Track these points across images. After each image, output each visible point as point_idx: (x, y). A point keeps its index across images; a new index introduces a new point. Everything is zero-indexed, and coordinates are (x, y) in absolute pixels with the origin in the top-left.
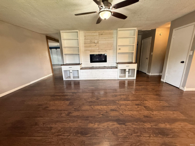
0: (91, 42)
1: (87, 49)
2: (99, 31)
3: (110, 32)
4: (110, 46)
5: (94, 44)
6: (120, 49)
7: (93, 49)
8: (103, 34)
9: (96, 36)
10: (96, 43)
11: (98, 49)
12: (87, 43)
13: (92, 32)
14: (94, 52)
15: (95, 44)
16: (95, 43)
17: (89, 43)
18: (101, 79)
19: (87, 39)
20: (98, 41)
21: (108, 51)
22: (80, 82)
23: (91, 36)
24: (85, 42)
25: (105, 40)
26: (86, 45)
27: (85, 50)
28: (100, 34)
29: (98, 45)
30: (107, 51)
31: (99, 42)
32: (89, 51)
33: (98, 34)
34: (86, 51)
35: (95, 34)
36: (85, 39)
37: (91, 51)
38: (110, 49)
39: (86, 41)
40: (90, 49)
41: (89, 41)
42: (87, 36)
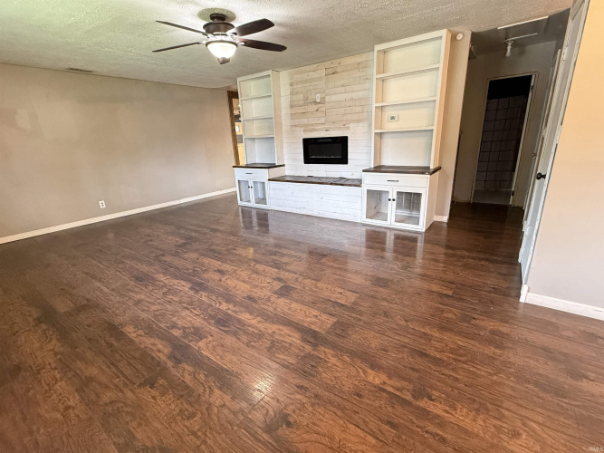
0: (306, 102)
1: (297, 122)
2: (328, 64)
3: (359, 60)
4: (359, 109)
5: (313, 108)
6: (393, 118)
7: (311, 121)
8: (339, 70)
9: (320, 79)
10: (319, 103)
11: (323, 122)
12: (296, 106)
13: (308, 68)
14: (314, 130)
15: (316, 107)
16: (316, 103)
17: (301, 103)
19: (297, 93)
20: (324, 95)
21: (351, 125)
22: (269, 214)
23: (306, 81)
24: (291, 101)
25: (342, 89)
26: (295, 111)
27: (292, 126)
28: (330, 71)
29: (323, 107)
30: (348, 128)
31: (327, 99)
32: (302, 129)
33: (324, 74)
34: (295, 129)
35: (315, 75)
36: (292, 93)
37: (307, 128)
38: (358, 121)
39: (295, 98)
40: (305, 121)
41: (301, 96)
42: (298, 83)
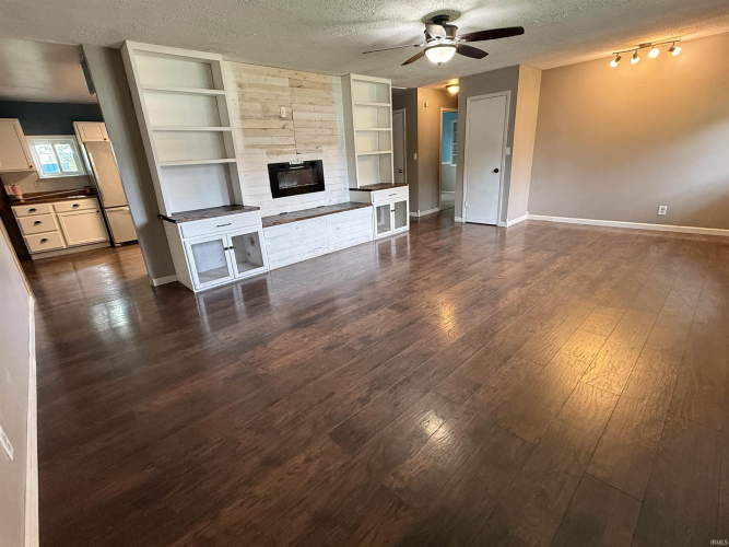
0: (266, 114)
1: (254, 140)
2: (291, 73)
3: (324, 81)
4: (328, 132)
5: (279, 124)
7: (277, 141)
8: (304, 84)
9: (283, 89)
10: (285, 119)
11: (293, 142)
12: (250, 118)
13: (265, 69)
14: (280, 153)
15: (282, 123)
16: (280, 117)
17: (259, 115)
18: (332, 250)
19: (251, 100)
20: (290, 110)
21: (324, 148)
22: (269, 279)
23: (264, 87)
24: (242, 110)
25: (311, 107)
26: (250, 124)
27: (247, 146)
28: (295, 83)
29: (290, 125)
30: (321, 151)
31: (295, 115)
32: (265, 151)
33: (287, 83)
34: (252, 150)
35: (276, 82)
36: (241, 99)
37: (271, 152)
38: (330, 144)
39: (247, 105)
40: (267, 140)
41: (258, 106)
42: (251, 86)
